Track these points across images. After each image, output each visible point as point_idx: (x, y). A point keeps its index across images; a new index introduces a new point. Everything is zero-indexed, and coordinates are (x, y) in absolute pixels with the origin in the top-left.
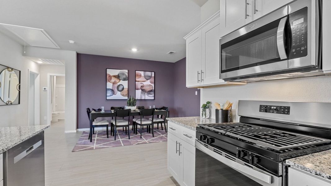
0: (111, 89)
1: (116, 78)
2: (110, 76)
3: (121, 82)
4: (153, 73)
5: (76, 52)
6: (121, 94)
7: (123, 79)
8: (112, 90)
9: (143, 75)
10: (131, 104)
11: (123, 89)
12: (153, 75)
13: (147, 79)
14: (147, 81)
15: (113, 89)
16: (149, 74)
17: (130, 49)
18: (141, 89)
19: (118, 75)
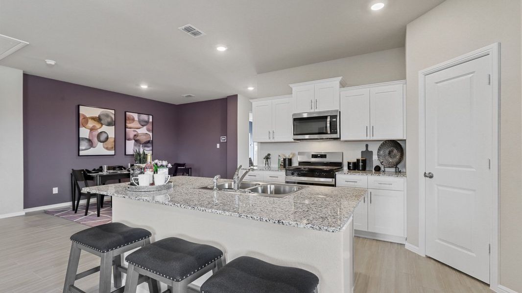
0: (88, 138)
1: (95, 121)
3: (104, 128)
4: (151, 117)
5: (23, 71)
6: (104, 147)
7: (107, 124)
8: (90, 141)
9: (136, 119)
11: (107, 138)
12: (151, 120)
13: (142, 126)
14: (142, 128)
15: (91, 138)
16: (145, 117)
17: (138, 85)
18: (135, 140)
19: (98, 117)
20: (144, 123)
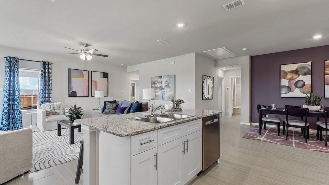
0: (287, 85)
1: (293, 73)
2: (285, 72)
3: (301, 77)
5: (250, 56)
6: (300, 92)
7: (303, 74)
8: (289, 88)
10: (312, 103)
11: (304, 85)
19: (296, 70)
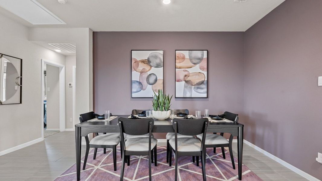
0: (138, 81)
1: (145, 63)
2: (136, 62)
3: (153, 70)
4: (205, 52)
6: (152, 89)
7: (155, 65)
8: (140, 83)
9: (187, 57)
11: (156, 80)
12: (205, 56)
13: (194, 64)
14: (194, 66)
15: (141, 81)
16: (198, 54)
18: (185, 81)
19: (148, 60)
20: (196, 61)
